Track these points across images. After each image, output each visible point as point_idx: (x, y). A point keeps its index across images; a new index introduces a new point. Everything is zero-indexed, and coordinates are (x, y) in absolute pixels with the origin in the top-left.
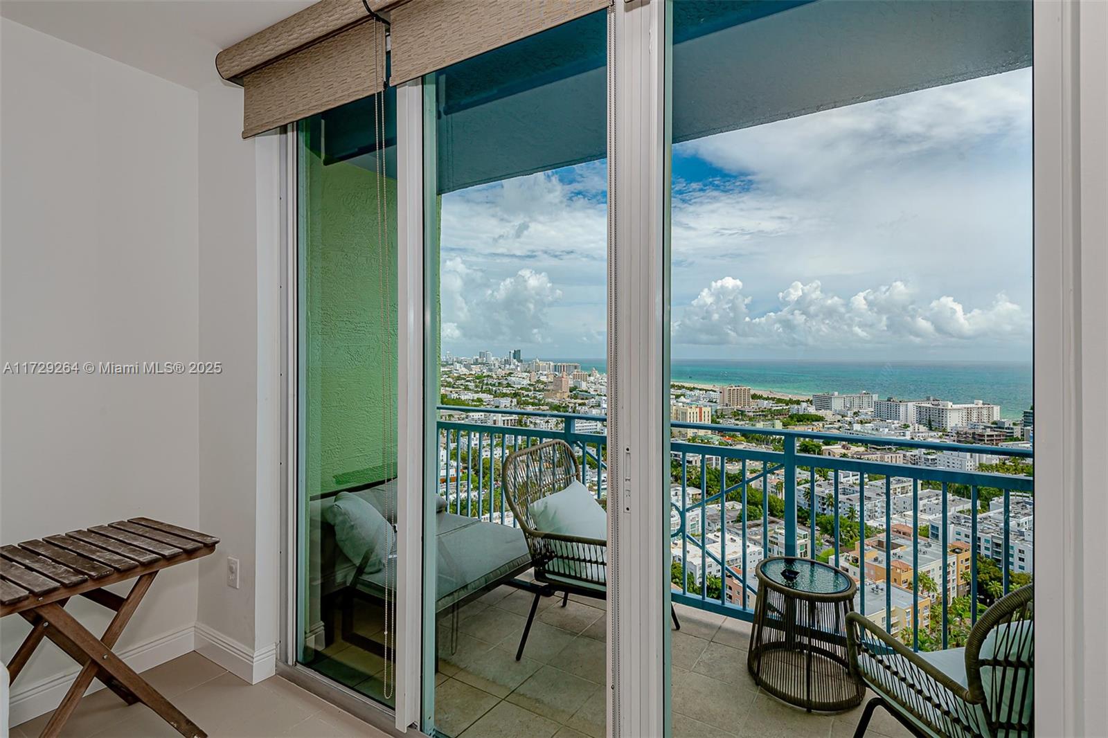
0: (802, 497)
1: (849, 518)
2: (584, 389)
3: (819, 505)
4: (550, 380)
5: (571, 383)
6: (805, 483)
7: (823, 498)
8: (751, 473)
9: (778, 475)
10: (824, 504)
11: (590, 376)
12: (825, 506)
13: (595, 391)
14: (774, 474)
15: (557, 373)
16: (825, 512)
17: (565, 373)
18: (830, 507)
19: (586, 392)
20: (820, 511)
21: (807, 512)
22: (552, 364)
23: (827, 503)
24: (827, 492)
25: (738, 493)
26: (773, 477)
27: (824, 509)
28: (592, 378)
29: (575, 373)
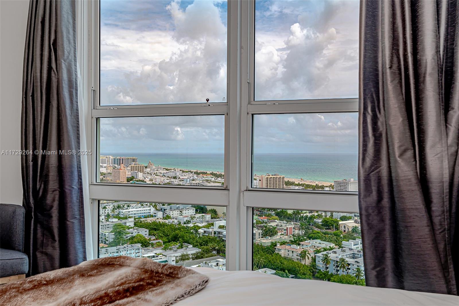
0: (321, 261)
1: (356, 276)
2: (141, 179)
3: (334, 267)
4: (109, 171)
5: (129, 174)
6: (323, 251)
7: (337, 261)
8: (281, 245)
9: (303, 245)
10: (337, 266)
11: (146, 167)
12: (339, 268)
13: (151, 180)
14: (299, 244)
15: (116, 166)
16: (339, 273)
17: (122, 165)
18: (342, 269)
19: (143, 181)
20: (334, 272)
21: (324, 274)
22: (111, 157)
23: (340, 266)
24: (340, 257)
25: (269, 261)
26: (299, 247)
27: (338, 271)
28: (148, 170)
29: (133, 165)
